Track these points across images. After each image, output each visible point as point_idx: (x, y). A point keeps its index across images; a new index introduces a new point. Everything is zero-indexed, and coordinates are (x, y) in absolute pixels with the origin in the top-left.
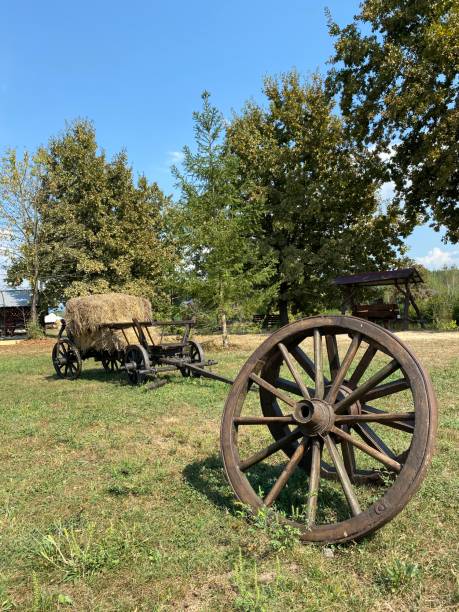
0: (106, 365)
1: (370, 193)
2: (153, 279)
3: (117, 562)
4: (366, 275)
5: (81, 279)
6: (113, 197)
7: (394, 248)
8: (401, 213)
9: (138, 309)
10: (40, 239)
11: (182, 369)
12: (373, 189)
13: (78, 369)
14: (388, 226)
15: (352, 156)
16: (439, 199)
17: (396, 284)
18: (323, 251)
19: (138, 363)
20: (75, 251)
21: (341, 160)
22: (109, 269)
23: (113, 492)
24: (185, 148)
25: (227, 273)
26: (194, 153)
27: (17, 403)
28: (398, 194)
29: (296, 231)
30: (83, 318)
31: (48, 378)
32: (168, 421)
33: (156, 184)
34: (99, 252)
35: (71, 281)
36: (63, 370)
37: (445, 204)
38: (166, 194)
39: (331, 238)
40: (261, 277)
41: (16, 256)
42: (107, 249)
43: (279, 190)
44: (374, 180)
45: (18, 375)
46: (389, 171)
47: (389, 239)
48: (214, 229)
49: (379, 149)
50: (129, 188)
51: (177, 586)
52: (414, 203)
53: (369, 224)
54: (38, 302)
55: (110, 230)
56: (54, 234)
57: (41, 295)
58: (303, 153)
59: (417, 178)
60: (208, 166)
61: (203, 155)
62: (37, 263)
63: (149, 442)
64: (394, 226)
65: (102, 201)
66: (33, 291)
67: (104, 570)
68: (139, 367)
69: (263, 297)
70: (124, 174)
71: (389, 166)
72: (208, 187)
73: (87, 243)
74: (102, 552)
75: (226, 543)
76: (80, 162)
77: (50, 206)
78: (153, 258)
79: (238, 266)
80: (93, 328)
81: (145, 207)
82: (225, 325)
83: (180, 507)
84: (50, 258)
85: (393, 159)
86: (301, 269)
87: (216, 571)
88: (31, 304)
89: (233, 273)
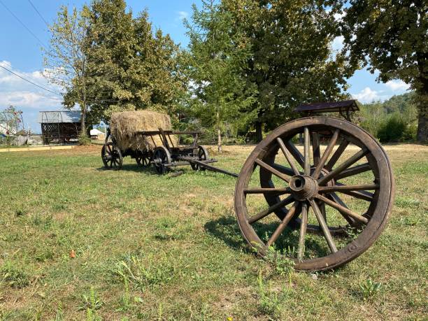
0: (138, 162)
1: (324, 44)
2: (166, 104)
3: (170, 278)
4: (318, 105)
5: (116, 104)
6: (138, 44)
7: (339, 86)
8: (347, 59)
9: (161, 122)
10: (86, 74)
11: (193, 164)
12: (327, 42)
13: (120, 163)
14: (337, 70)
15: (313, 16)
16: (375, 49)
17: (340, 112)
18: (289, 86)
19: (163, 159)
20: (111, 83)
21: (305, 19)
22: (135, 96)
23: (158, 237)
24: (193, 5)
25: (222, 100)
26: (200, 9)
27: (80, 184)
28: (346, 46)
29: (269, 72)
30: (123, 127)
31: (99, 169)
32: (188, 196)
33: (168, 35)
34: (129, 85)
35: (109, 105)
36: (109, 163)
37: (379, 53)
38: (176, 43)
39: (295, 78)
40: (246, 103)
41: (70, 86)
42: (134, 82)
43: (260, 40)
44: (328, 35)
45: (77, 167)
46: (340, 28)
47: (336, 79)
48: (213, 67)
49: (334, 11)
50: (150, 38)
51: (214, 293)
52: (357, 52)
53: (323, 68)
54: (86, 119)
55: (136, 68)
56: (96, 70)
57: (88, 115)
58: (278, 13)
59: (361, 33)
60: (209, 19)
61: (206, 11)
62: (84, 91)
63: (178, 208)
64: (341, 69)
65: (130, 47)
66: (83, 111)
67: (162, 283)
68: (163, 162)
69: (247, 117)
70: (146, 26)
71: (341, 24)
72: (209, 35)
73: (120, 77)
74: (160, 272)
75: (243, 269)
76: (114, 17)
77: (93, 50)
78: (166, 89)
79: (230, 95)
80: (131, 134)
81: (161, 52)
82: (220, 137)
83: (206, 248)
84: (94, 88)
85: (344, 18)
86: (273, 99)
87: (239, 286)
88: (81, 121)
89: (226, 99)
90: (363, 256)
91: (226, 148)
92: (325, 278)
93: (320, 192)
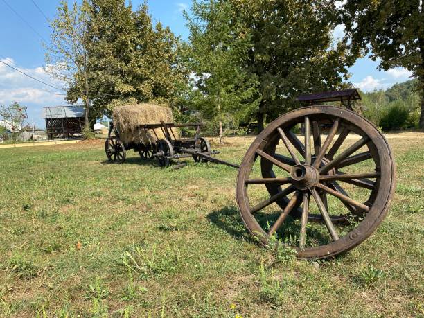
0: (142, 155)
1: (325, 33)
2: (168, 97)
3: (174, 268)
4: (320, 94)
5: (118, 98)
6: (138, 37)
7: (341, 75)
8: (348, 48)
9: (163, 115)
10: (88, 69)
11: (195, 156)
12: (328, 30)
13: (124, 157)
14: (338, 58)
15: (313, 5)
16: (377, 37)
17: (342, 101)
18: (290, 77)
19: (166, 152)
20: (113, 77)
21: (305, 8)
22: (137, 90)
23: (161, 228)
25: (223, 91)
27: (85, 177)
28: (347, 34)
29: (270, 63)
30: (126, 121)
31: (103, 163)
32: (191, 187)
33: (168, 28)
34: (130, 78)
35: (111, 99)
36: (113, 157)
37: (381, 41)
38: (176, 35)
39: (296, 68)
40: (247, 94)
41: (72, 81)
42: (135, 76)
43: (260, 30)
44: (329, 24)
45: (82, 161)
46: (341, 16)
47: (338, 68)
48: (214, 59)
50: (150, 31)
51: (217, 281)
52: (358, 40)
53: (324, 57)
54: (89, 114)
55: (137, 62)
56: (97, 65)
57: (91, 109)
58: (278, 2)
59: (362, 21)
60: (209, 10)
62: (87, 86)
63: (181, 200)
64: (342, 58)
65: (131, 40)
66: (85, 105)
67: (166, 273)
68: (166, 155)
69: (248, 109)
70: (146, 20)
71: (341, 12)
72: (208, 27)
73: (121, 72)
74: (163, 262)
75: (245, 258)
76: (114, 10)
77: (94, 45)
78: (167, 82)
79: (231, 86)
80: (133, 128)
81: (162, 45)
82: (221, 129)
83: (209, 238)
84: (96, 82)
85: (345, 6)
86: (275, 90)
87: (242, 274)
88: (84, 115)
89: (227, 91)
90: (364, 244)
91: (228, 140)
92: (327, 265)
93: (321, 182)
